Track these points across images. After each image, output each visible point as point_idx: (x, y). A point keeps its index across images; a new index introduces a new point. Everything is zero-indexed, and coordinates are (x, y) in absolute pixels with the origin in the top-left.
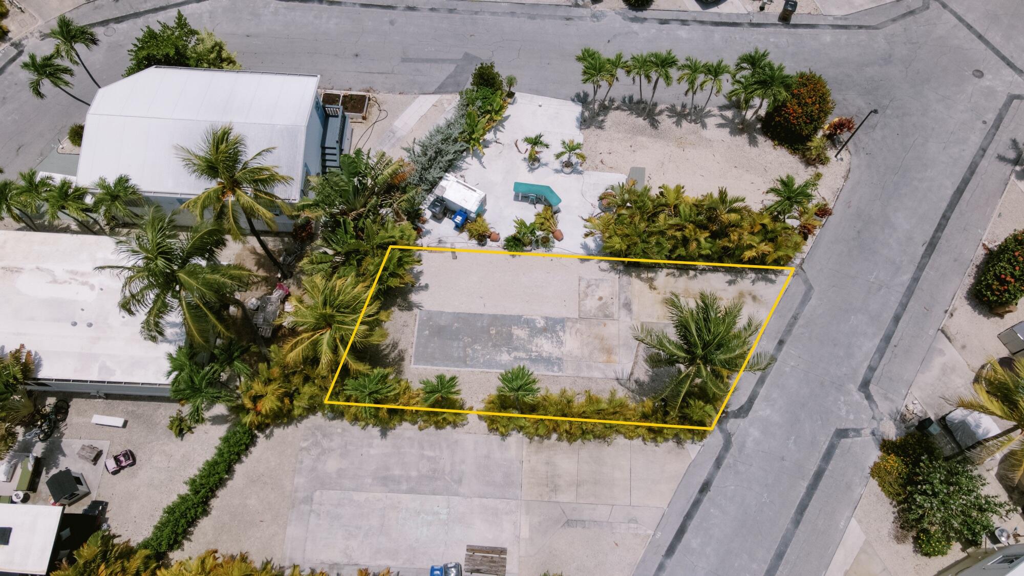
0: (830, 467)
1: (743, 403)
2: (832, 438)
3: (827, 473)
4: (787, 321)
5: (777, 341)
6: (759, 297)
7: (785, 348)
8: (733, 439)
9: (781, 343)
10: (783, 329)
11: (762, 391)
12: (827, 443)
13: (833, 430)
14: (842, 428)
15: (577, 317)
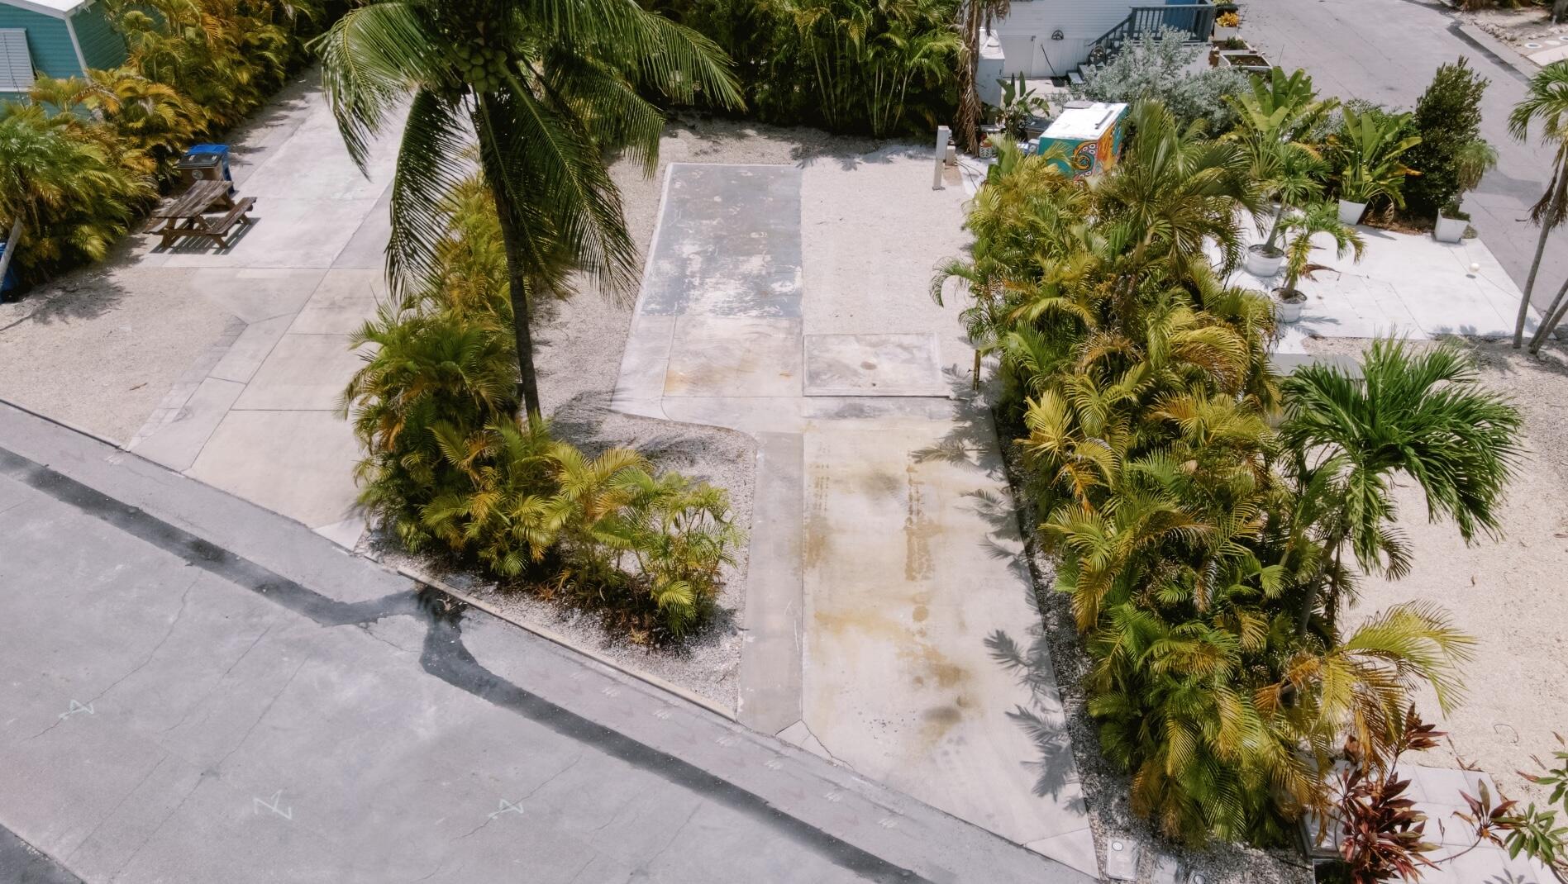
1: (482, 661)
6: (954, 731)
8: (351, 628)
15: (804, 333)
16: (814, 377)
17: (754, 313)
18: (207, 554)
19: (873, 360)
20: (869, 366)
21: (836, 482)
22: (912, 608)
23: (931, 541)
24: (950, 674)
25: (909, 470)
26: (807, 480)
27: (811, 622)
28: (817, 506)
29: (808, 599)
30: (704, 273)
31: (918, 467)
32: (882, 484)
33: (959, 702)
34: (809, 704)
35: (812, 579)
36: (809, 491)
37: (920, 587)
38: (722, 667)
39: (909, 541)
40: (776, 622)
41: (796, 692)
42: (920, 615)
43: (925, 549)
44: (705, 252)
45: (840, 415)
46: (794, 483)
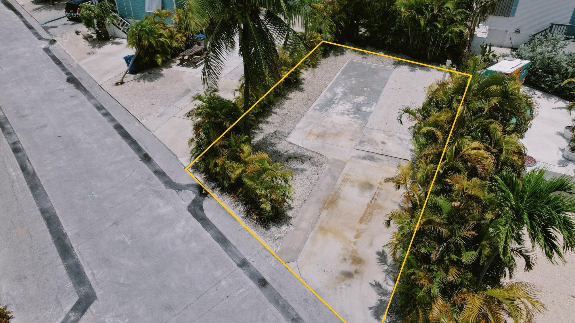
0: (62, 267)
1: (206, 212)
2: (91, 287)
3: (60, 260)
4: (294, 305)
5: (268, 279)
6: (348, 281)
7: (252, 284)
8: (174, 191)
9: (263, 283)
10: (284, 295)
11: (207, 235)
12: (90, 278)
13: (98, 293)
14: (92, 307)
15: (366, 127)
16: (361, 143)
17: (351, 116)
18: (147, 158)
19: (386, 141)
20: (383, 143)
21: (351, 181)
22: (355, 233)
23: (375, 211)
24: (357, 260)
25: (380, 183)
26: (340, 178)
27: (316, 228)
28: (339, 189)
29: (319, 220)
30: (341, 99)
31: (384, 184)
32: (368, 186)
33: (356, 272)
34: (301, 257)
35: (324, 213)
36: (339, 182)
37: (363, 226)
38: (278, 235)
39: (367, 209)
40: (304, 225)
41: (299, 251)
42: (357, 237)
43: (371, 214)
44: (345, 92)
45: (364, 158)
46: (335, 178)
